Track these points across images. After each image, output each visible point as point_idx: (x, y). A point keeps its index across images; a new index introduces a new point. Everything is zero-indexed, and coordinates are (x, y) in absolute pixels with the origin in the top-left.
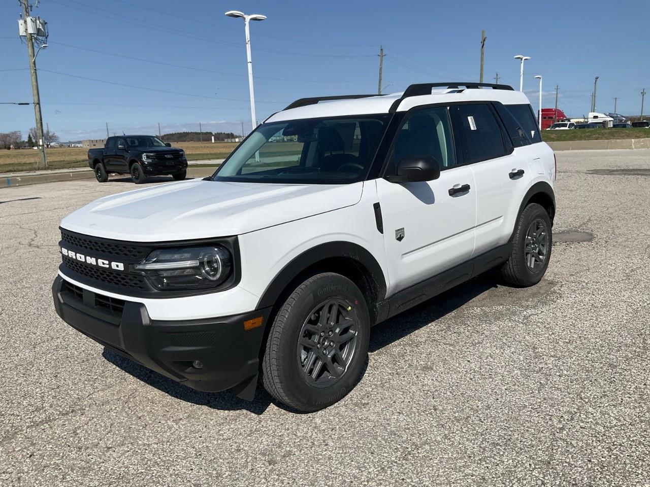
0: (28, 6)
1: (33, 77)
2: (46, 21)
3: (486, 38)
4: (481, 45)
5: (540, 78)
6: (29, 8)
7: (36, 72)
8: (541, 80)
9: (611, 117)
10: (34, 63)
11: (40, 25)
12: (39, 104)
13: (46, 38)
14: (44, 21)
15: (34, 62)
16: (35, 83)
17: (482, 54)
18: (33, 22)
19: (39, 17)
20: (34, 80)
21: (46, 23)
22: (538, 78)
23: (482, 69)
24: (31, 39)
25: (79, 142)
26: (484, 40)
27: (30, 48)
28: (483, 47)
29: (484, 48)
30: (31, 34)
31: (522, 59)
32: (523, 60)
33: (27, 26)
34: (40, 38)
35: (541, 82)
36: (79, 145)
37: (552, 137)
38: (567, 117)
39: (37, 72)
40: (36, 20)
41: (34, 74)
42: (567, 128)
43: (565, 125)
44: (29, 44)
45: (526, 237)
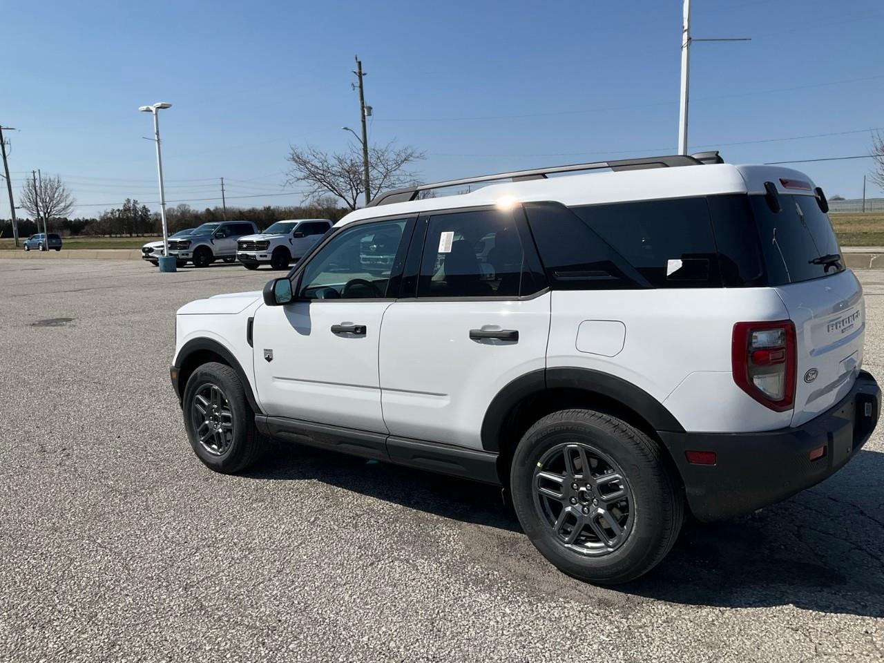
45: (539, 464)
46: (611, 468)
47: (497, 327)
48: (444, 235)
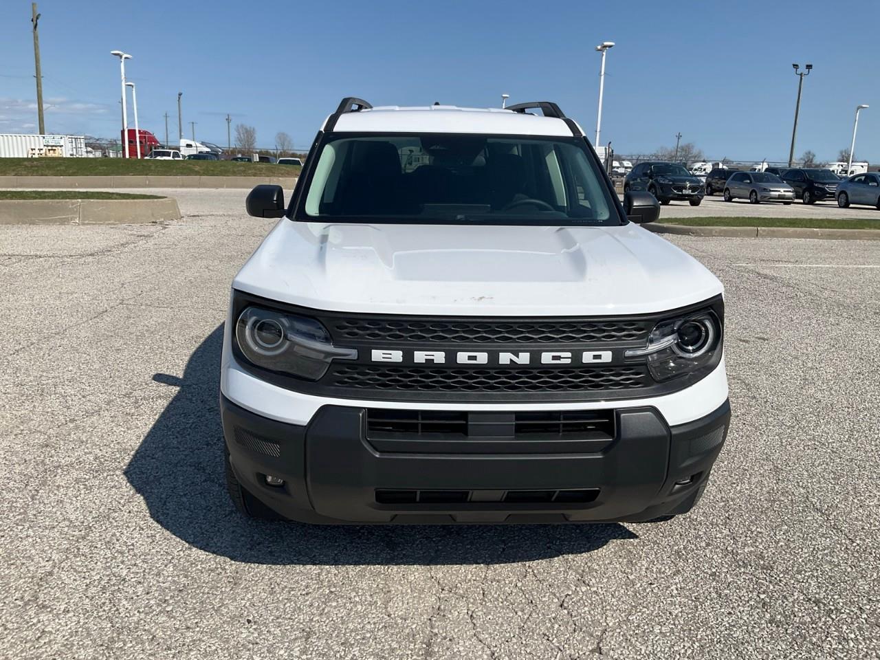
3: (39, 15)
4: (32, 25)
5: (133, 86)
8: (134, 89)
9: (207, 147)
17: (36, 38)
22: (130, 85)
23: (37, 61)
26: (37, 18)
28: (35, 27)
29: (37, 29)
31: (121, 57)
32: (123, 58)
35: (134, 92)
37: (196, 169)
38: (161, 143)
42: (171, 158)
43: (168, 154)
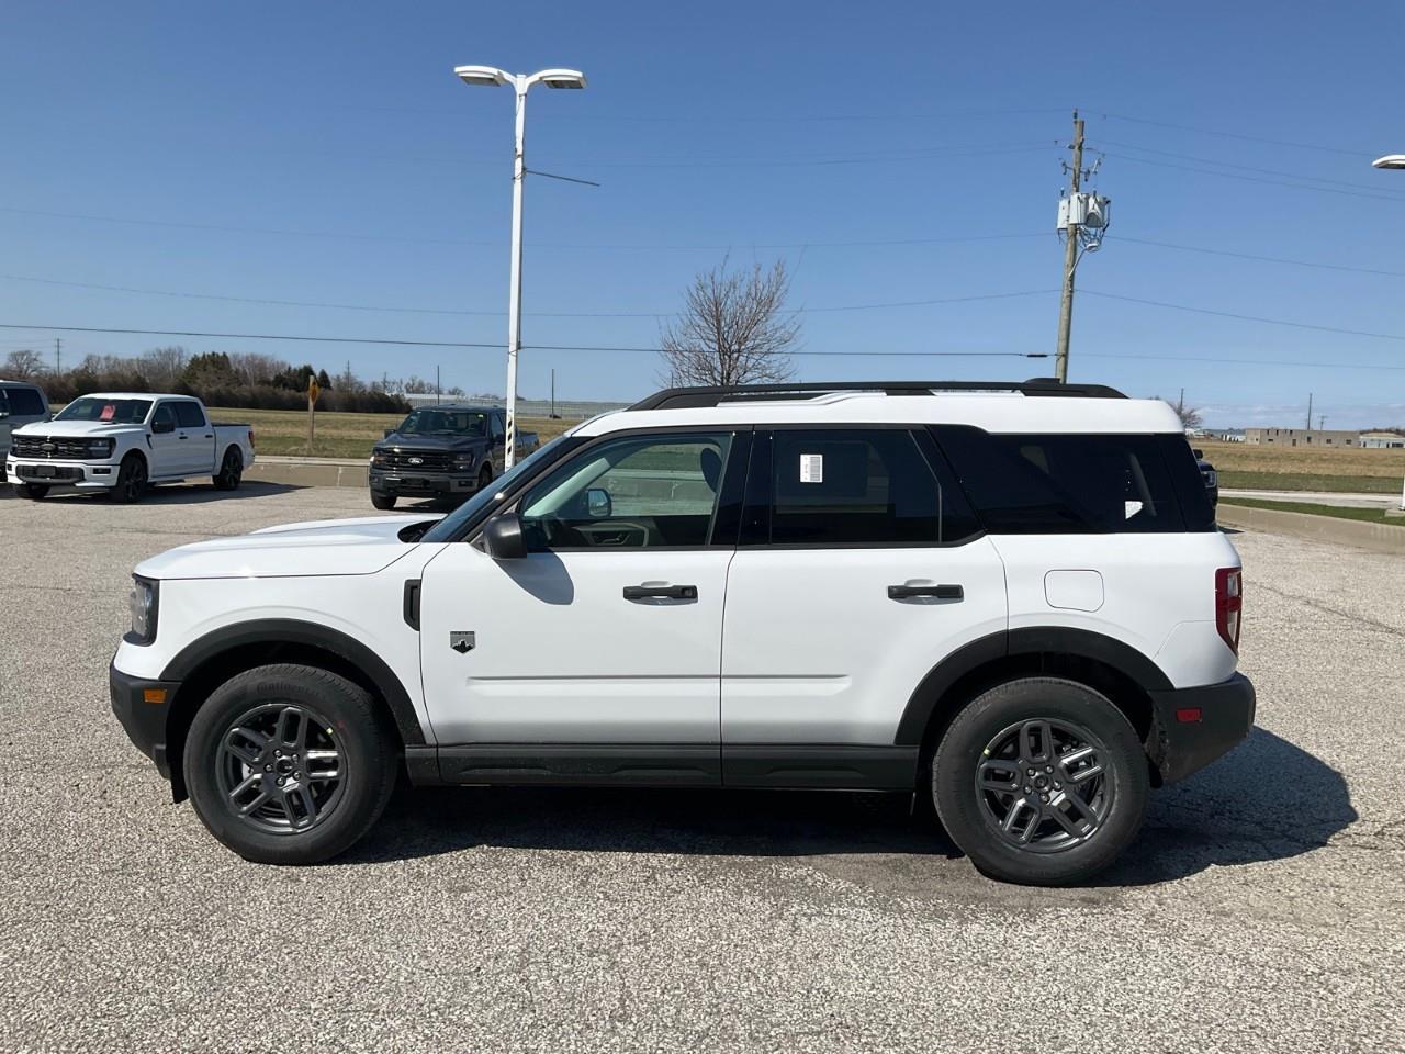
0: (1080, 172)
1: (1064, 306)
2: (1109, 198)
6: (1082, 176)
7: (1071, 297)
10: (1072, 279)
11: (1096, 207)
12: (1065, 355)
13: (1104, 230)
14: (1105, 198)
15: (1073, 275)
16: (1066, 318)
18: (1081, 202)
19: (1095, 192)
20: (1065, 312)
21: (1108, 202)
24: (1075, 235)
25: (1242, 432)
27: (1069, 250)
30: (1075, 225)
33: (1070, 212)
34: (1093, 231)
36: (1240, 438)
39: (1074, 295)
40: (1087, 198)
41: (1067, 300)
44: (1069, 245)
45: (986, 752)
46: (1084, 741)
47: (928, 581)
48: (805, 460)
